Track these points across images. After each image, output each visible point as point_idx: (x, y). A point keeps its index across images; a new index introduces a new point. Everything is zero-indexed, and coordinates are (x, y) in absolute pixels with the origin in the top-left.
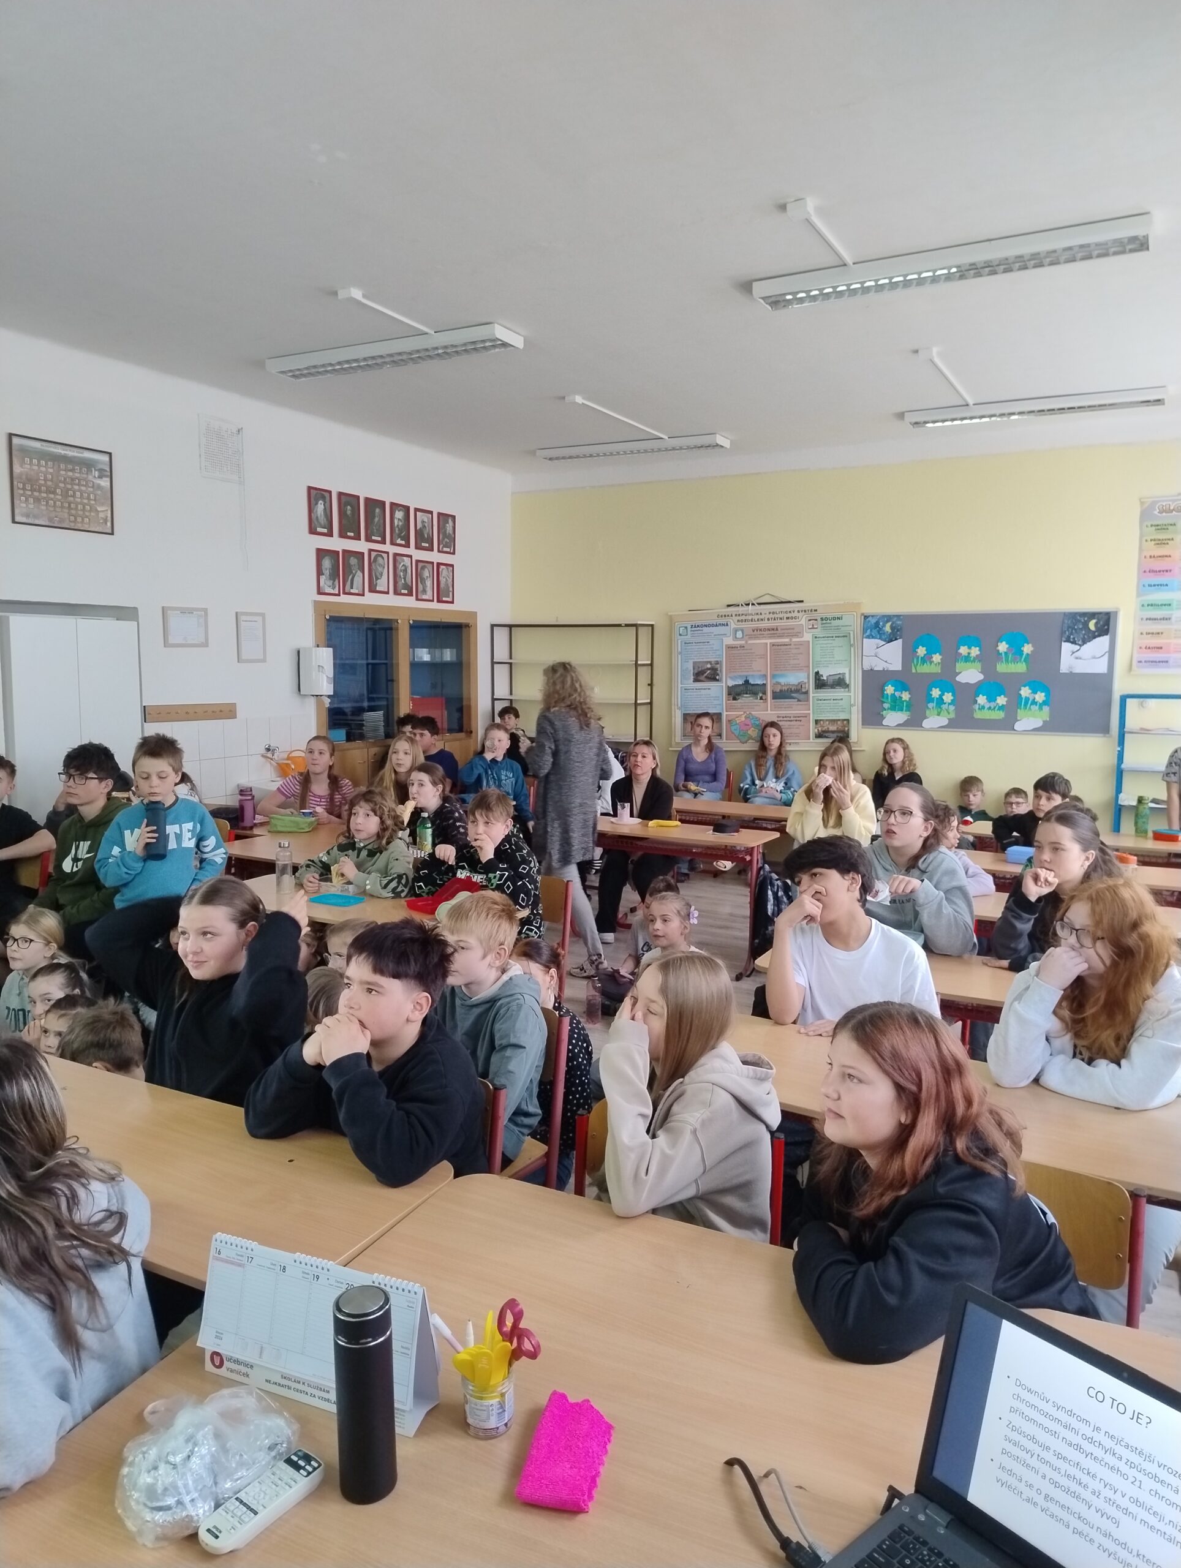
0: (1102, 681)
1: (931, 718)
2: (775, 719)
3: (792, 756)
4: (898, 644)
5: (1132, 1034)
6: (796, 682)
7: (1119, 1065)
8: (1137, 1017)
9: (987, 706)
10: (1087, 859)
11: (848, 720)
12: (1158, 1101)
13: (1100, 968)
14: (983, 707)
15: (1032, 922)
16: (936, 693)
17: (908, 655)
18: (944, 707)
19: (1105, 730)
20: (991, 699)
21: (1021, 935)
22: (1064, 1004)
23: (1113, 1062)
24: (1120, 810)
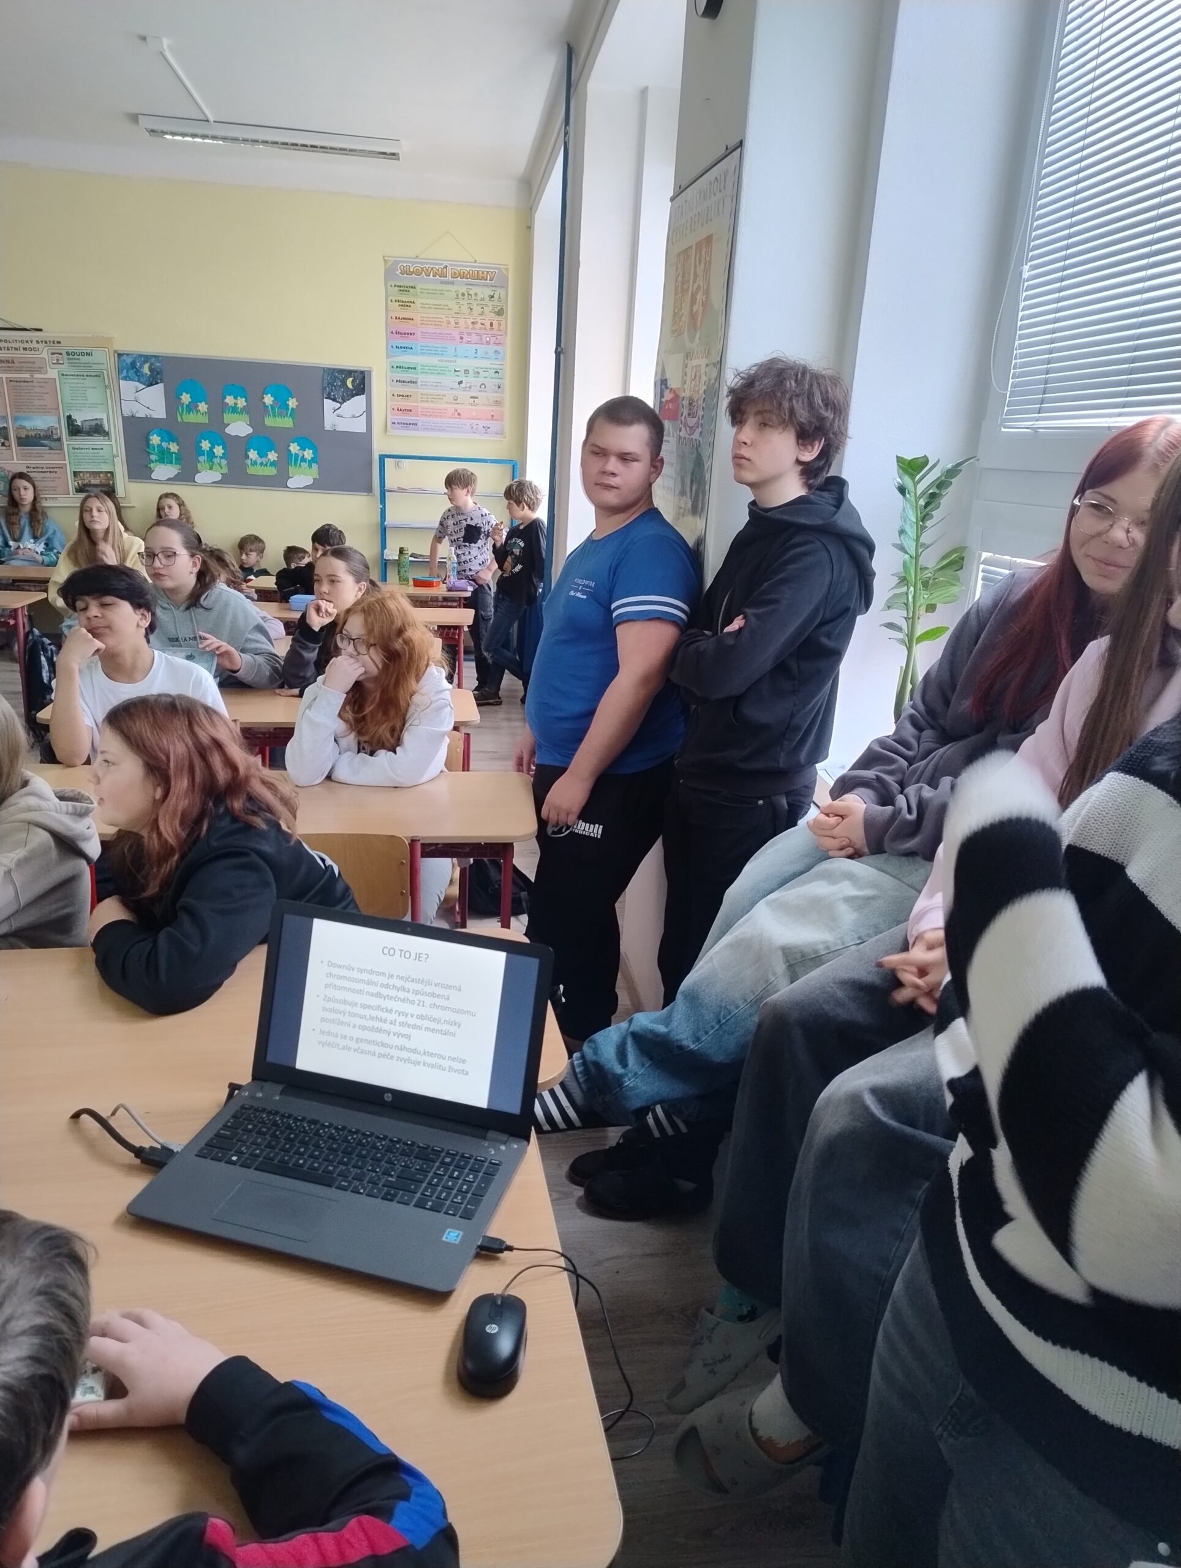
0: (363, 441)
1: (203, 472)
2: (25, 471)
3: (50, 513)
4: (159, 388)
5: (404, 725)
6: (45, 427)
7: (395, 752)
8: (407, 710)
9: (259, 462)
10: (360, 589)
11: (112, 473)
12: (426, 778)
13: (374, 671)
14: (256, 463)
15: (317, 650)
16: (205, 445)
17: (172, 402)
18: (216, 460)
19: (369, 489)
20: (262, 454)
21: (308, 663)
22: (348, 708)
23: (389, 750)
24: (386, 564)
